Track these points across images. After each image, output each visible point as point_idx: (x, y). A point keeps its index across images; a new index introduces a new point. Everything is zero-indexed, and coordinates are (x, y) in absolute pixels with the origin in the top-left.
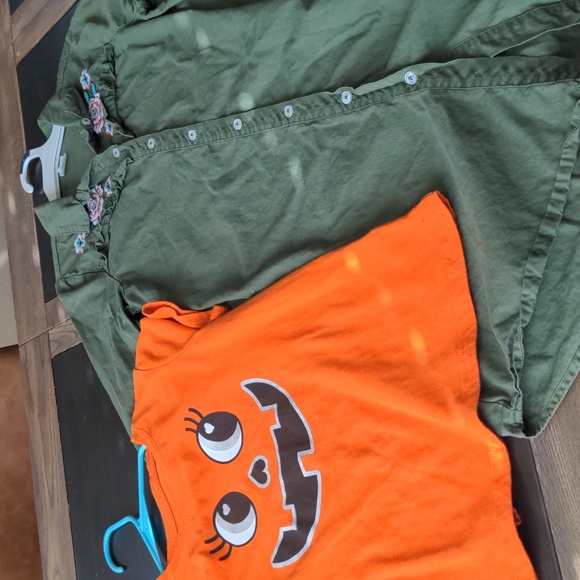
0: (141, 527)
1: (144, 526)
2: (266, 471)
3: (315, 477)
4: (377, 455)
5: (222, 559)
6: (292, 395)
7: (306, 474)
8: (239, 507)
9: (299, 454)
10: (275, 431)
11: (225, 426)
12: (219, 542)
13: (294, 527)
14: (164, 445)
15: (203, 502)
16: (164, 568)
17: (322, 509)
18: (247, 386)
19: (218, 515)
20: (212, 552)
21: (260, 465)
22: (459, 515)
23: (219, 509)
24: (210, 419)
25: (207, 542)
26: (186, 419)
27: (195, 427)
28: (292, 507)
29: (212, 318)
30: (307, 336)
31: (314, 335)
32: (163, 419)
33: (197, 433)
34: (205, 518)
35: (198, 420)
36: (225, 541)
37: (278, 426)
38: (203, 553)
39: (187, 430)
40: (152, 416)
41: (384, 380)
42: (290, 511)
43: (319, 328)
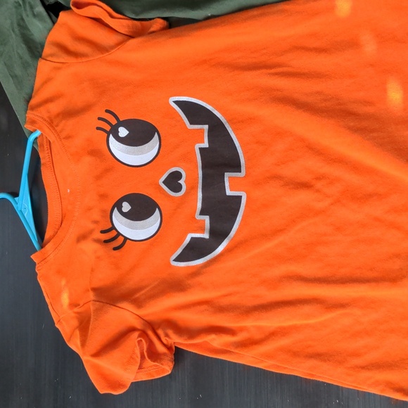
0: (19, 205)
1: (23, 205)
2: (182, 182)
3: (240, 197)
4: (318, 191)
5: (115, 249)
6: (229, 121)
7: (229, 192)
8: (141, 208)
9: (227, 175)
10: (201, 150)
11: (140, 133)
12: (113, 234)
13: (206, 236)
14: (68, 137)
15: (103, 196)
16: (42, 246)
17: (240, 225)
18: (176, 102)
19: (116, 211)
20: (106, 242)
21: (177, 176)
22: (398, 256)
23: (118, 205)
24: (126, 124)
25: (103, 232)
26: (99, 119)
27: (108, 128)
28: (207, 219)
29: (152, 29)
30: (264, 71)
31: (273, 71)
32: (69, 114)
33: (108, 134)
34: (104, 211)
35: (114, 122)
36: (119, 234)
37: (206, 145)
38: (98, 241)
39: (98, 128)
40: (54, 108)
41: (350, 128)
42: (204, 221)
43: (279, 65)
